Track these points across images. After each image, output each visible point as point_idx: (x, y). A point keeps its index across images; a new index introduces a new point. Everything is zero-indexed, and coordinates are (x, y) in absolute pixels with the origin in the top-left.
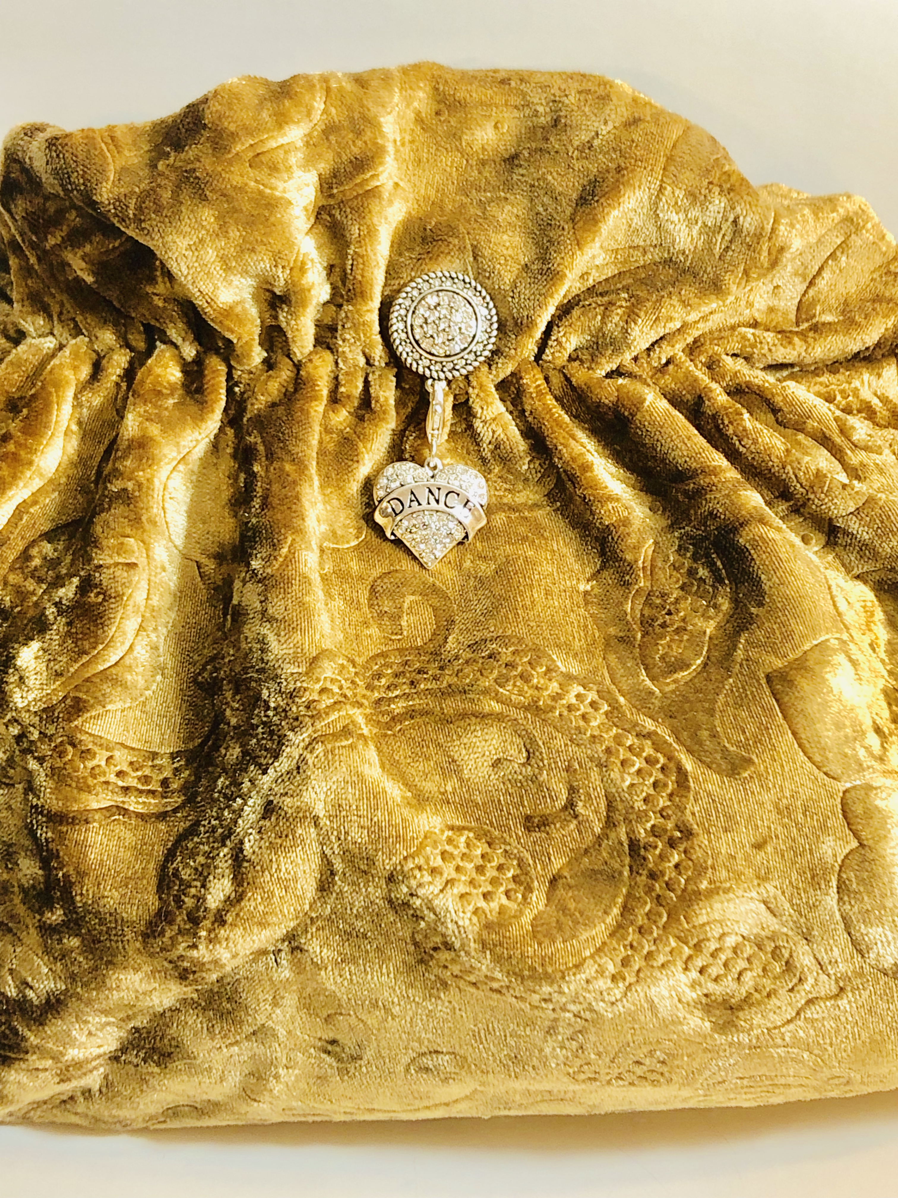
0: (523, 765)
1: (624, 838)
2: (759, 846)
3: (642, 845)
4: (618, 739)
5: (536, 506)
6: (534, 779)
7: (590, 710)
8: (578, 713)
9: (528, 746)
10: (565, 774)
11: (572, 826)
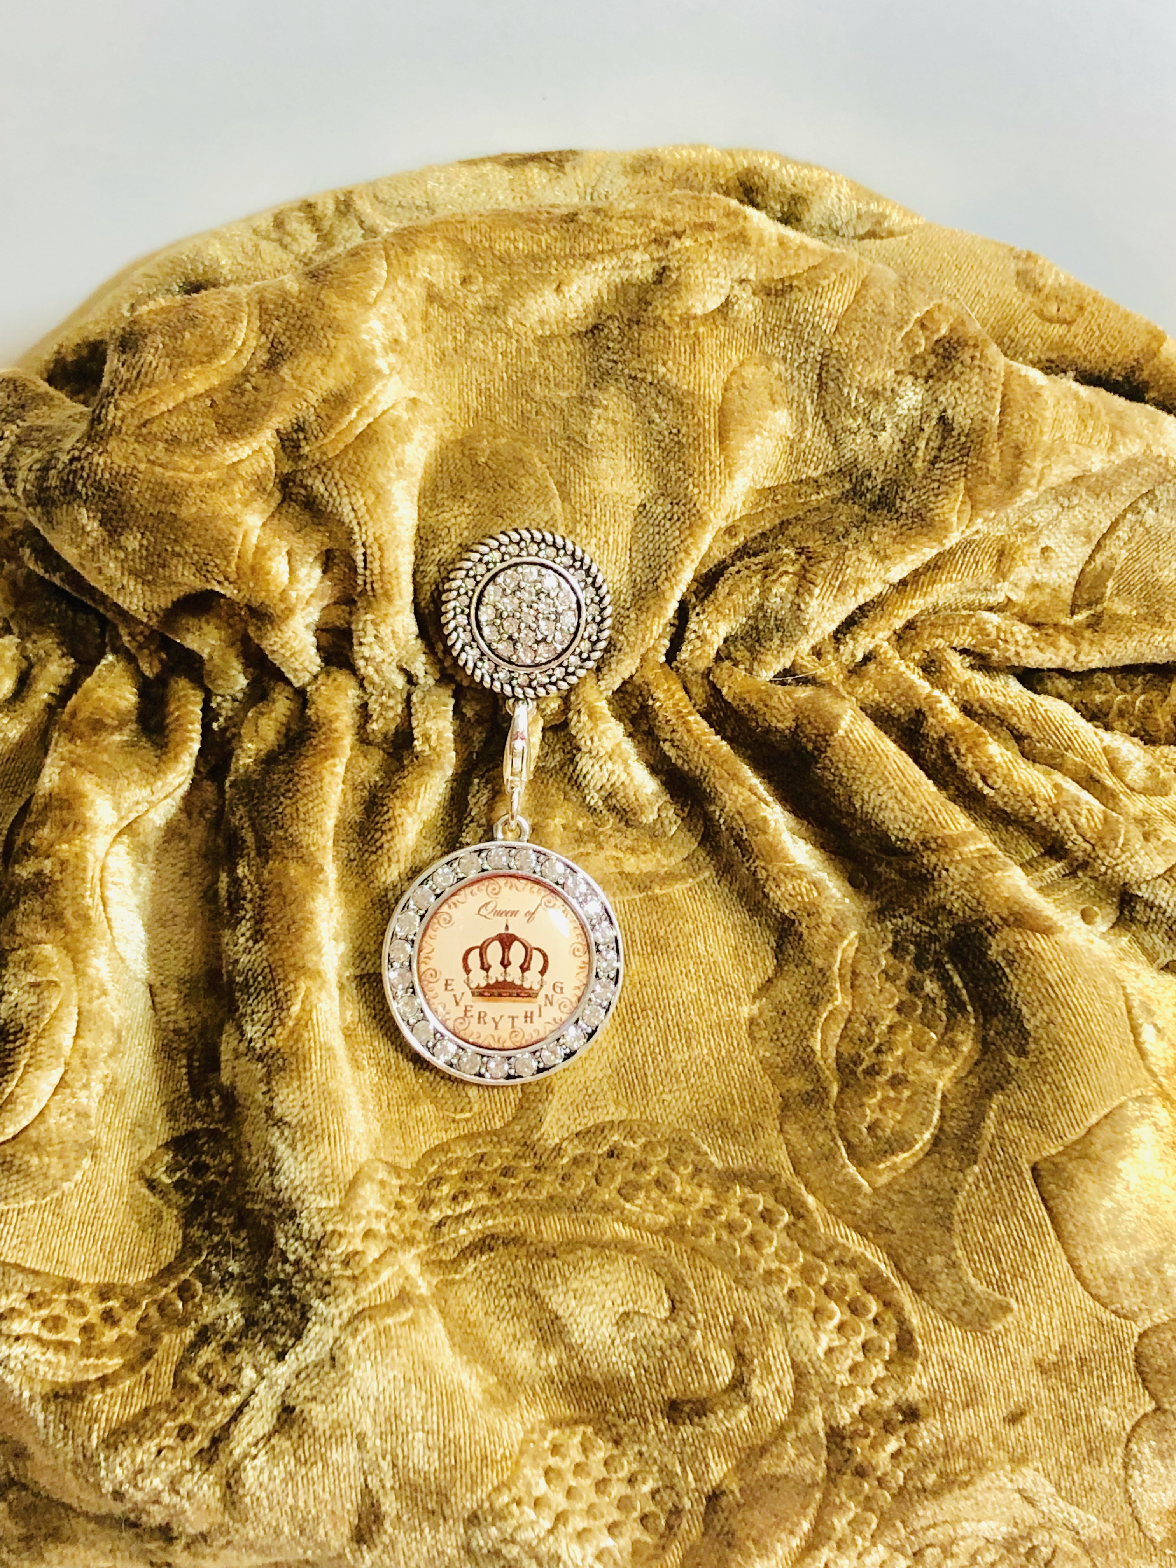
0: (665, 1321)
1: (821, 1427)
2: (1014, 1418)
3: (847, 1433)
4: (807, 1273)
5: (671, 877)
6: (683, 1342)
7: (763, 1227)
8: (745, 1233)
9: (673, 1290)
10: (728, 1335)
11: (743, 1413)
